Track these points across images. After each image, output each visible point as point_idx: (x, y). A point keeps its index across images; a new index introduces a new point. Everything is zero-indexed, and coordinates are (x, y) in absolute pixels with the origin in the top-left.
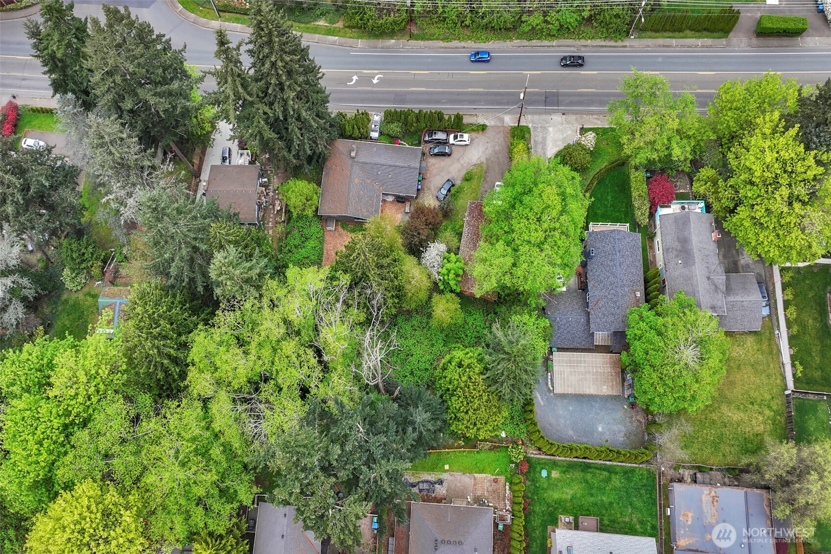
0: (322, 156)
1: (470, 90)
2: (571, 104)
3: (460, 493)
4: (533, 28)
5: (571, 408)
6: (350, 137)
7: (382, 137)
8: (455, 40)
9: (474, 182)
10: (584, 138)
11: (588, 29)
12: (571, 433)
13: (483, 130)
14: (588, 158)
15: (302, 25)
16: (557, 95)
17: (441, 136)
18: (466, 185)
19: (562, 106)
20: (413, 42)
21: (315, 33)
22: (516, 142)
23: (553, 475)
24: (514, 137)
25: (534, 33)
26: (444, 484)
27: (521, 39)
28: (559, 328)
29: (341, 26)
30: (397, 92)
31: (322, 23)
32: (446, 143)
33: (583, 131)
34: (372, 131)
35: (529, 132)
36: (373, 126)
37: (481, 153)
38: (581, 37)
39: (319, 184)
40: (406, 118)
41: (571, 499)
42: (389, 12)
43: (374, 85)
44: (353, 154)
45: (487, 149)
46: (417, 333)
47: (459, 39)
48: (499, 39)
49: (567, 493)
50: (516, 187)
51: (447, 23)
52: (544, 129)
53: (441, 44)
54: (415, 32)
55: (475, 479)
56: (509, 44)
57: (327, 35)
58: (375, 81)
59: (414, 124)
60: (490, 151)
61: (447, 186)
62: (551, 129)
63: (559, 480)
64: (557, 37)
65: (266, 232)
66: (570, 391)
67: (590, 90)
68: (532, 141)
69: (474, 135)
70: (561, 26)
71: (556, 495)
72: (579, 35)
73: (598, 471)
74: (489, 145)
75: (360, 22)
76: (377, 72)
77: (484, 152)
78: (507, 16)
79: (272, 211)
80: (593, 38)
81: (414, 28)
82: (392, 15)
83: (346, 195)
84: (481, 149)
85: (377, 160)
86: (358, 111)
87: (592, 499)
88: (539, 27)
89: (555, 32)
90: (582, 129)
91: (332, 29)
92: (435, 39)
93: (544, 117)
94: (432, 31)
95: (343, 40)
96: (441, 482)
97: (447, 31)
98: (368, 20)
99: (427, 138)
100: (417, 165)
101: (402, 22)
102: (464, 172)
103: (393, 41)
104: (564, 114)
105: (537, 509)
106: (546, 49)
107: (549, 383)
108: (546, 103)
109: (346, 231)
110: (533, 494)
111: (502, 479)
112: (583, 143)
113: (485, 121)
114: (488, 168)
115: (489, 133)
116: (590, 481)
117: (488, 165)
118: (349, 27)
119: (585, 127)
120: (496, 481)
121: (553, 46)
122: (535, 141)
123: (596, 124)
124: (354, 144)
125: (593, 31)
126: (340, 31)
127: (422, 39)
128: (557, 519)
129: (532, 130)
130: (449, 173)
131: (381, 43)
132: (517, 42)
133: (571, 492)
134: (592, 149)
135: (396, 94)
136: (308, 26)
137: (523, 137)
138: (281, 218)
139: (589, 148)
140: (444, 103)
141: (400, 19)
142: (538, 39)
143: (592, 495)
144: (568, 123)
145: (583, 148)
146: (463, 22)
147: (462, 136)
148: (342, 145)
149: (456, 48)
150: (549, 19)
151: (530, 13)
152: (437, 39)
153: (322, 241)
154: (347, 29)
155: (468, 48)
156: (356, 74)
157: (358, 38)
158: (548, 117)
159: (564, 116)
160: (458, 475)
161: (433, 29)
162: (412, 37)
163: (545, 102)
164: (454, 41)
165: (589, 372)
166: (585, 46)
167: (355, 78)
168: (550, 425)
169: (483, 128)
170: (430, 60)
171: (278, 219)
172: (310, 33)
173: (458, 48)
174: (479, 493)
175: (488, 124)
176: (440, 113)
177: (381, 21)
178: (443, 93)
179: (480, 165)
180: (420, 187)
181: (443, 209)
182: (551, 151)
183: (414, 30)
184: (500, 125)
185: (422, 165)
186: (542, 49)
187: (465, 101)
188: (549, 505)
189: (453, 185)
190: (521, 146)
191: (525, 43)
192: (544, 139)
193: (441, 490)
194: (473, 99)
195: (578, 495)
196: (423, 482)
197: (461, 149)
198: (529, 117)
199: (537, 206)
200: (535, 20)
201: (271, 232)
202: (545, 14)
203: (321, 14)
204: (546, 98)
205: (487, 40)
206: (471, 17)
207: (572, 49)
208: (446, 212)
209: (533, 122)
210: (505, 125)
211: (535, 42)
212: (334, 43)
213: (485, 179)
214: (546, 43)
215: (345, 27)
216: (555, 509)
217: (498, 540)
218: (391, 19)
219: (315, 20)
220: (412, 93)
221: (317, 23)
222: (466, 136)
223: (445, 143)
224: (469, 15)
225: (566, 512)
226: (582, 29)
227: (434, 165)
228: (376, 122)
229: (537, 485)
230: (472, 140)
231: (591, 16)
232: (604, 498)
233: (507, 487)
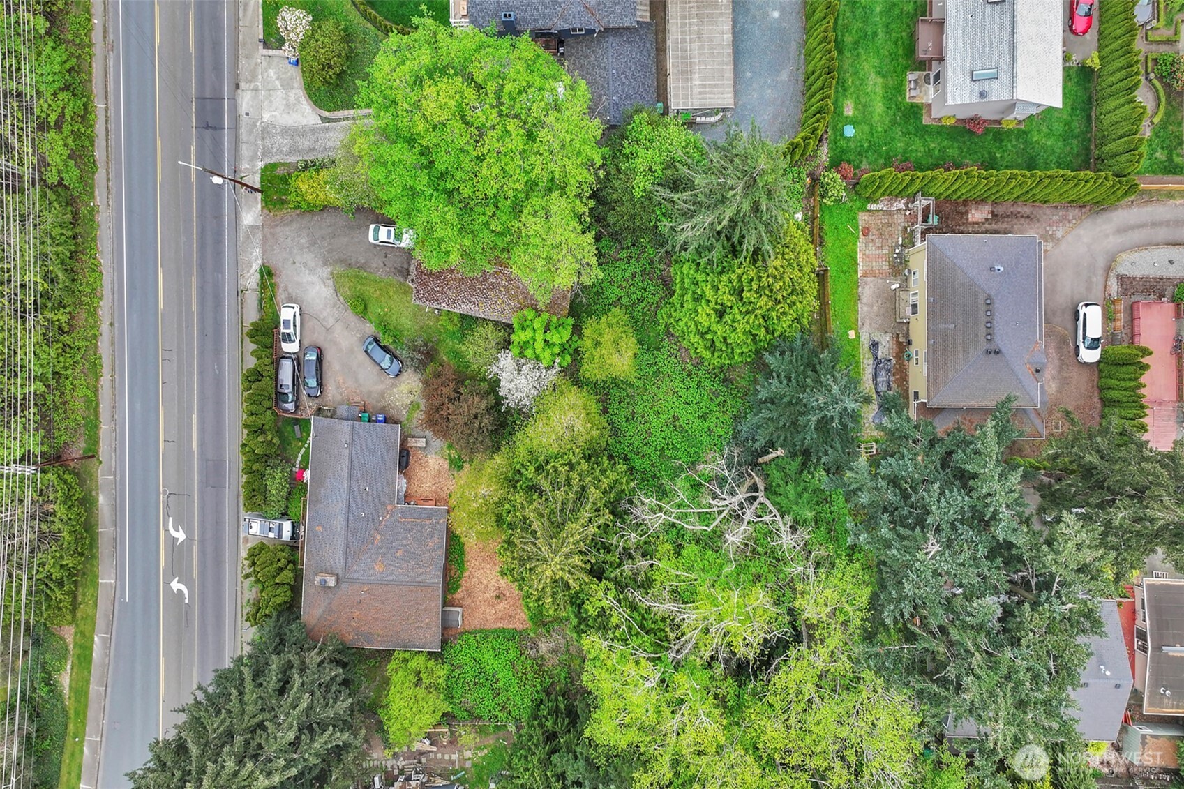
0: (338, 657)
1: (194, 308)
2: (218, 68)
3: (888, 305)
4: (70, 157)
5: (748, 75)
6: (296, 589)
7: (292, 512)
8: (96, 347)
9: (369, 290)
10: (292, 36)
11: (72, 21)
12: (784, 76)
13: (270, 274)
14: (328, 25)
15: (71, 727)
16: (201, 99)
17: (286, 373)
18: (375, 310)
19: (221, 90)
20: (103, 451)
21: (86, 694)
22: (293, 197)
23: (851, 114)
24: (283, 202)
25: (81, 155)
26: (877, 339)
27: (92, 187)
28: (628, 97)
29: (73, 629)
30: (200, 482)
31: (65, 680)
32: (298, 359)
33: (272, 39)
34: (280, 536)
35: (274, 166)
36: (271, 535)
37: (315, 279)
38: (86, 40)
39: (387, 655)
40: (257, 459)
41: (884, 76)
42: (46, 516)
43: (189, 538)
44: (331, 581)
45: (305, 265)
46: (639, 410)
47: (95, 337)
48: (94, 239)
49: (875, 85)
50: (419, 187)
51: (65, 368)
52: (266, 131)
53: (105, 381)
54: (83, 445)
55: (865, 275)
56: (103, 217)
57: (90, 662)
58: (181, 536)
59: (269, 438)
60: (309, 257)
61: (378, 353)
62: (267, 117)
63: (857, 102)
64: (89, 98)
65: (468, 764)
66: (729, 74)
67: (192, 23)
68: (290, 159)
69: (281, 296)
70: (66, 88)
71: (879, 107)
72: (82, 46)
73: (840, 22)
74: (298, 259)
75: (66, 588)
76: (162, 533)
77: (312, 271)
78: (50, 218)
79: (432, 755)
80: (88, 11)
81: (74, 448)
82: (50, 508)
83: (405, 589)
84: (306, 277)
85: (339, 523)
86: (247, 576)
87: (881, 35)
88: (70, 141)
89: (80, 103)
90: (266, 44)
91: (78, 651)
92: (97, 396)
93: (243, 131)
94: (79, 404)
95: (100, 623)
96: (875, 345)
97: (79, 367)
98: (62, 566)
99: (290, 406)
100: (346, 425)
101: (65, 482)
102: (351, 317)
103: (101, 499)
104: (238, 86)
105: (900, 145)
106: (112, 127)
107: (713, 119)
108: (218, 128)
109: (463, 582)
110: (880, 155)
111: (863, 218)
112: (301, 36)
113: (252, 271)
114: (341, 261)
115: (276, 261)
116: (856, 37)
117: (336, 262)
118: (73, 611)
119: (261, 37)
120: (866, 232)
121: (107, 109)
122: (290, 153)
123: (255, 12)
124: (312, 582)
125: (74, 10)
126: (82, 633)
127: (97, 427)
128: (912, 106)
129: (268, 161)
130: (351, 351)
131: (105, 530)
132: (100, 198)
133: (873, 76)
134: (311, 18)
135: (204, 483)
136: (72, 713)
137: (285, 180)
138: (444, 734)
139: (311, 23)
140: (221, 368)
141: (60, 486)
142: (93, 146)
143: (875, 34)
144: (254, 77)
145: (311, 36)
146: (60, 328)
147: (286, 322)
148: (313, 610)
149: (113, 344)
150: (53, 117)
151: (43, 163)
152: (96, 391)
153: (482, 634)
154: (79, 615)
155: (113, 316)
156: (167, 583)
157: (96, 586)
158: (244, 121)
159: (243, 85)
160: (863, 309)
161: (76, 404)
162: (91, 455)
163: (215, 128)
164: (100, 350)
165: (699, 32)
166: (105, 31)
167: (175, 585)
168: (775, 117)
169: (267, 274)
170: (138, 406)
171: (445, 741)
172: (86, 706)
173: (113, 338)
174: (885, 266)
175: (259, 262)
176: (247, 378)
177: (66, 536)
178: (201, 373)
179: (336, 278)
180: (381, 418)
181: (421, 361)
182: (307, 115)
183: (78, 449)
184: (259, 235)
185: (345, 414)
186: (112, 136)
187: (215, 318)
188: (894, 123)
189: (376, 340)
190: (302, 184)
191: (100, 176)
192: (285, 131)
193: (887, 347)
194: (212, 296)
195: (876, 61)
196: (876, 385)
197: (308, 325)
198: (244, 166)
199: (458, 135)
200: (56, 148)
201: (468, 754)
202: (43, 126)
203: (47, 684)
204: (207, 127)
205: (95, 269)
206: (53, 310)
207: (111, 63)
208: (426, 355)
209: (253, 159)
210: (259, 223)
211: (99, 154)
212: (107, 644)
213: (362, 267)
214: (100, 127)
215: (74, 621)
216: (899, 109)
217: (947, 226)
218: (60, 510)
219: (60, 697)
220: (202, 445)
221: (66, 690)
222: (286, 314)
223: (298, 361)
224: (49, 315)
225: (899, 89)
226: (70, 37)
227: (338, 387)
228: (262, 528)
229: (866, 145)
230: (291, 299)
231: (44, 14)
232: (878, 10)
233: (874, 207)
